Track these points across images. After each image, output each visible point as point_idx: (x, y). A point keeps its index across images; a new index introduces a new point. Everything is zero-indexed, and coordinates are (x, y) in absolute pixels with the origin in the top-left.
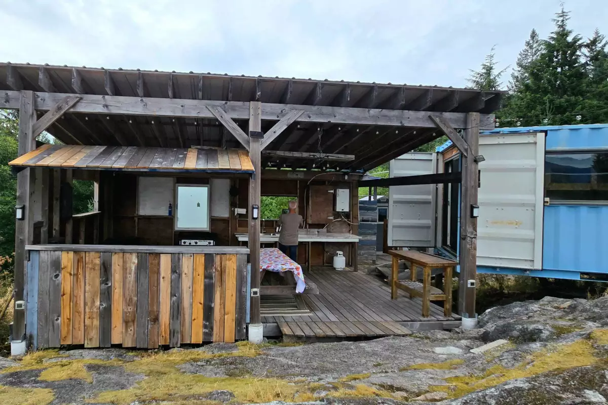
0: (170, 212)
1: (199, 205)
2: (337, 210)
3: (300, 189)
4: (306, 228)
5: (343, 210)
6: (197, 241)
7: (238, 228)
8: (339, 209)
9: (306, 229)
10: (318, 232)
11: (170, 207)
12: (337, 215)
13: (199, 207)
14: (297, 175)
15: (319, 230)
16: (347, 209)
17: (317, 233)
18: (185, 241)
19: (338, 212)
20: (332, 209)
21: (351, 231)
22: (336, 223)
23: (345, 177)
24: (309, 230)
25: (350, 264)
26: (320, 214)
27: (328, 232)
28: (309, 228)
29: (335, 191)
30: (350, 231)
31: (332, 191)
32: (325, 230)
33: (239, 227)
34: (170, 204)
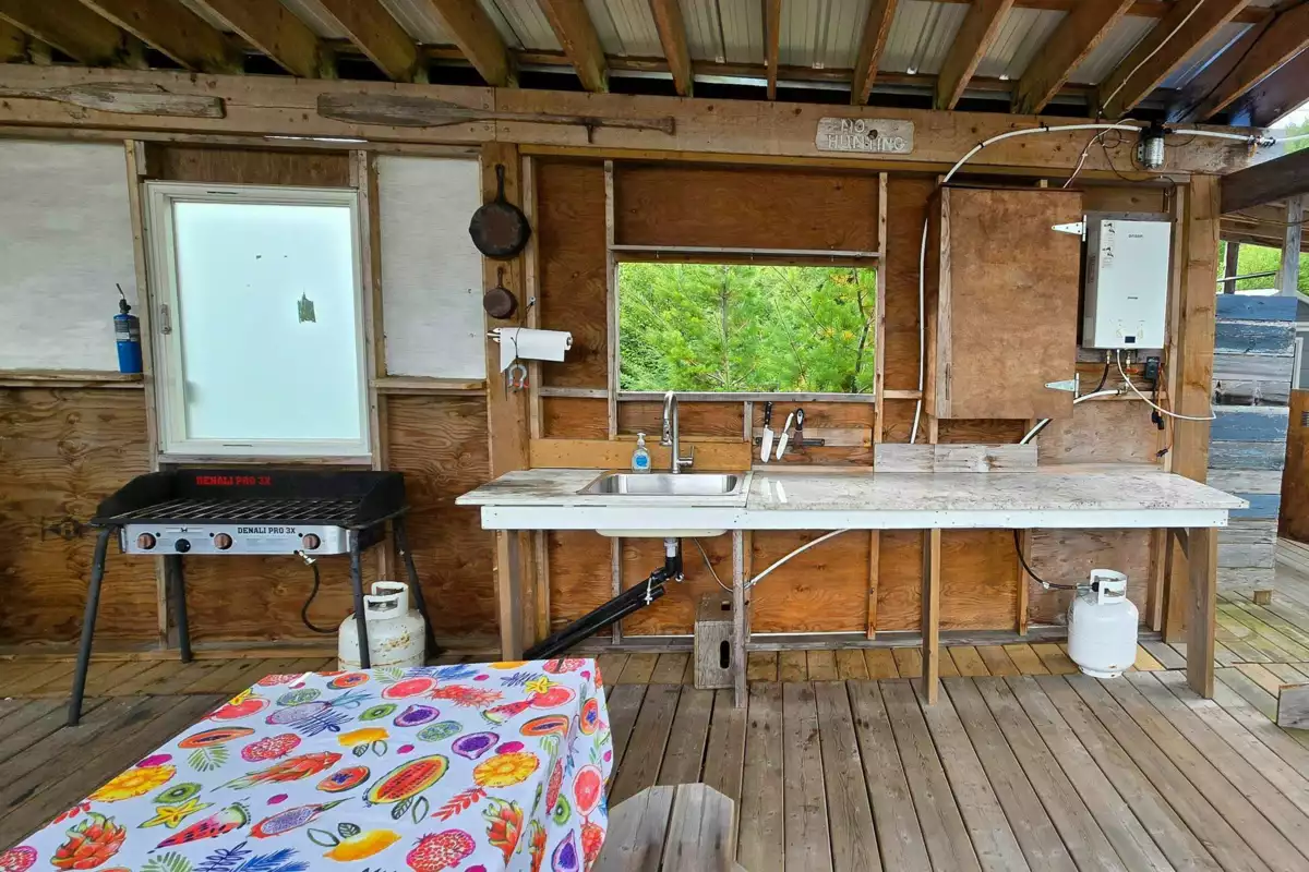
0: (132, 355)
1: (307, 311)
2: (1100, 342)
3: (889, 220)
4: (927, 442)
5: (1130, 340)
6: (231, 530)
7: (540, 446)
8: (1106, 335)
9: (923, 449)
10: (990, 459)
11: (127, 321)
12: (1098, 366)
13: (308, 323)
14: (873, 134)
15: (995, 451)
16: (1152, 338)
17: (983, 467)
18: (152, 529)
19: (1103, 351)
20: (1074, 334)
21: (1168, 456)
22: (1092, 410)
23: (1147, 152)
24: (939, 450)
25: (1157, 627)
26: (1000, 360)
27: (1044, 459)
28: (941, 439)
29: (1093, 230)
30: (1162, 453)
31: (1076, 228)
32: (1026, 450)
33: (547, 432)
34: (125, 306)
